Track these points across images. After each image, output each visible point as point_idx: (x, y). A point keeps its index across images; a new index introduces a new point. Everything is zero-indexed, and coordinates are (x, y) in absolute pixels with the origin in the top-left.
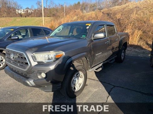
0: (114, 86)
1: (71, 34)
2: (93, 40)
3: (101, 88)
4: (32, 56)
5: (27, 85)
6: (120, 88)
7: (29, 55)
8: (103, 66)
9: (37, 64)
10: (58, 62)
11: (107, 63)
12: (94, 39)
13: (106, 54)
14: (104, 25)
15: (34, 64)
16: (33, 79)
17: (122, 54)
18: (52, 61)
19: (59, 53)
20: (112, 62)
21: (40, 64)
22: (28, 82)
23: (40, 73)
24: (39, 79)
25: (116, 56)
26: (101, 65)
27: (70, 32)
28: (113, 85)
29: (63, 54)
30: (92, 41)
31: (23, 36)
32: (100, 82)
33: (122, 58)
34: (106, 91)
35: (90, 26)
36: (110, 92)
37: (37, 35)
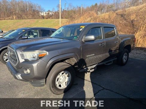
0: (104, 89)
1: (72, 35)
2: (84, 41)
3: (89, 89)
4: (21, 54)
5: (16, 78)
6: (109, 91)
7: (19, 53)
8: (96, 68)
9: (24, 61)
10: (40, 60)
11: (103, 65)
12: (86, 41)
13: (100, 56)
14: (100, 27)
15: (22, 60)
16: (21, 73)
17: (124, 56)
18: (35, 59)
19: (43, 53)
20: (108, 64)
21: (26, 61)
22: (17, 76)
23: (26, 69)
24: (25, 74)
25: (116, 58)
26: (94, 66)
27: (71, 34)
28: (103, 87)
29: (46, 54)
30: (83, 43)
31: (35, 36)
32: (91, 83)
33: (124, 61)
34: (92, 92)
35: (83, 28)
36: (97, 93)
37: (47, 35)
